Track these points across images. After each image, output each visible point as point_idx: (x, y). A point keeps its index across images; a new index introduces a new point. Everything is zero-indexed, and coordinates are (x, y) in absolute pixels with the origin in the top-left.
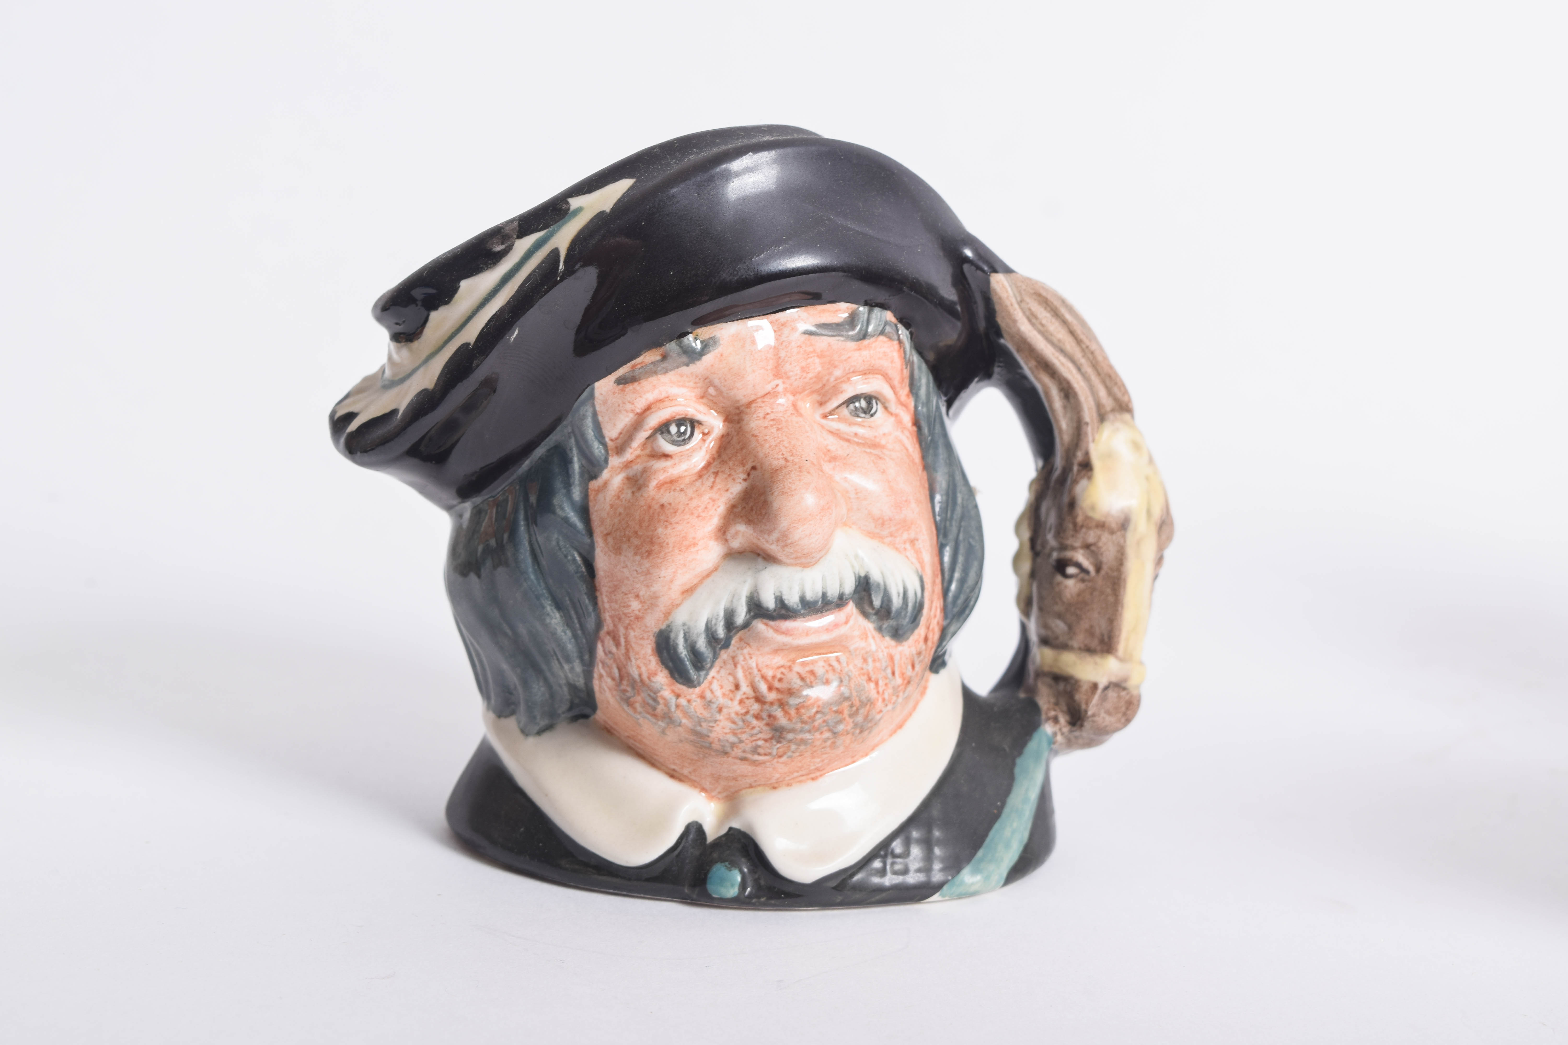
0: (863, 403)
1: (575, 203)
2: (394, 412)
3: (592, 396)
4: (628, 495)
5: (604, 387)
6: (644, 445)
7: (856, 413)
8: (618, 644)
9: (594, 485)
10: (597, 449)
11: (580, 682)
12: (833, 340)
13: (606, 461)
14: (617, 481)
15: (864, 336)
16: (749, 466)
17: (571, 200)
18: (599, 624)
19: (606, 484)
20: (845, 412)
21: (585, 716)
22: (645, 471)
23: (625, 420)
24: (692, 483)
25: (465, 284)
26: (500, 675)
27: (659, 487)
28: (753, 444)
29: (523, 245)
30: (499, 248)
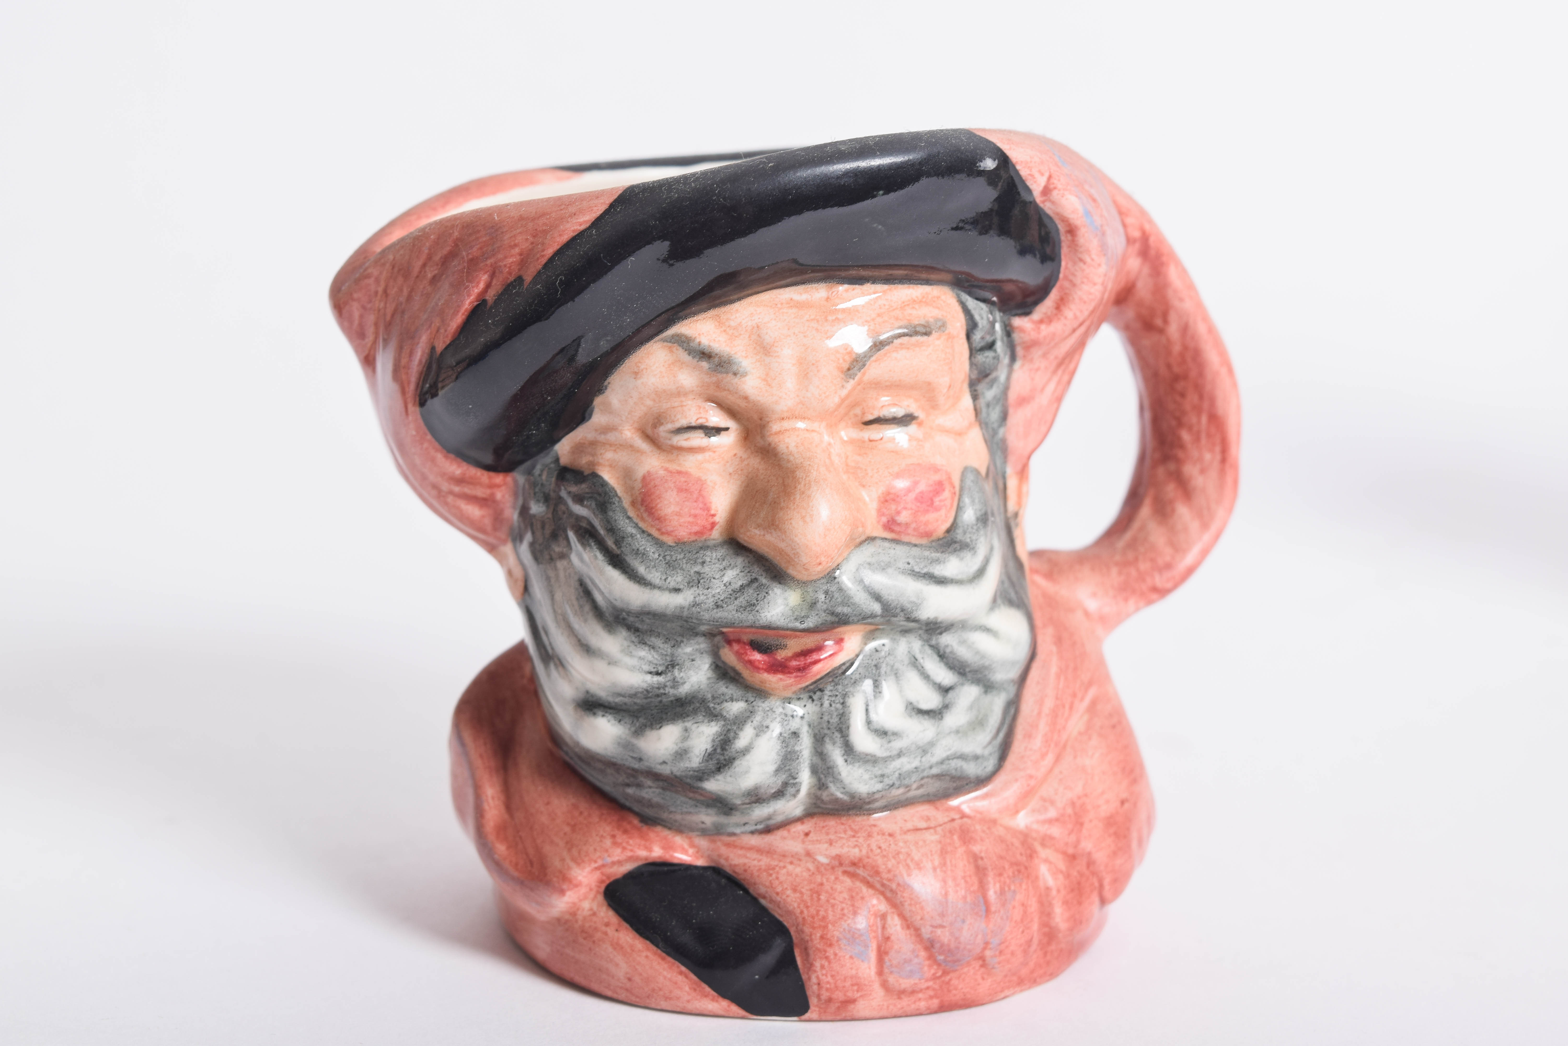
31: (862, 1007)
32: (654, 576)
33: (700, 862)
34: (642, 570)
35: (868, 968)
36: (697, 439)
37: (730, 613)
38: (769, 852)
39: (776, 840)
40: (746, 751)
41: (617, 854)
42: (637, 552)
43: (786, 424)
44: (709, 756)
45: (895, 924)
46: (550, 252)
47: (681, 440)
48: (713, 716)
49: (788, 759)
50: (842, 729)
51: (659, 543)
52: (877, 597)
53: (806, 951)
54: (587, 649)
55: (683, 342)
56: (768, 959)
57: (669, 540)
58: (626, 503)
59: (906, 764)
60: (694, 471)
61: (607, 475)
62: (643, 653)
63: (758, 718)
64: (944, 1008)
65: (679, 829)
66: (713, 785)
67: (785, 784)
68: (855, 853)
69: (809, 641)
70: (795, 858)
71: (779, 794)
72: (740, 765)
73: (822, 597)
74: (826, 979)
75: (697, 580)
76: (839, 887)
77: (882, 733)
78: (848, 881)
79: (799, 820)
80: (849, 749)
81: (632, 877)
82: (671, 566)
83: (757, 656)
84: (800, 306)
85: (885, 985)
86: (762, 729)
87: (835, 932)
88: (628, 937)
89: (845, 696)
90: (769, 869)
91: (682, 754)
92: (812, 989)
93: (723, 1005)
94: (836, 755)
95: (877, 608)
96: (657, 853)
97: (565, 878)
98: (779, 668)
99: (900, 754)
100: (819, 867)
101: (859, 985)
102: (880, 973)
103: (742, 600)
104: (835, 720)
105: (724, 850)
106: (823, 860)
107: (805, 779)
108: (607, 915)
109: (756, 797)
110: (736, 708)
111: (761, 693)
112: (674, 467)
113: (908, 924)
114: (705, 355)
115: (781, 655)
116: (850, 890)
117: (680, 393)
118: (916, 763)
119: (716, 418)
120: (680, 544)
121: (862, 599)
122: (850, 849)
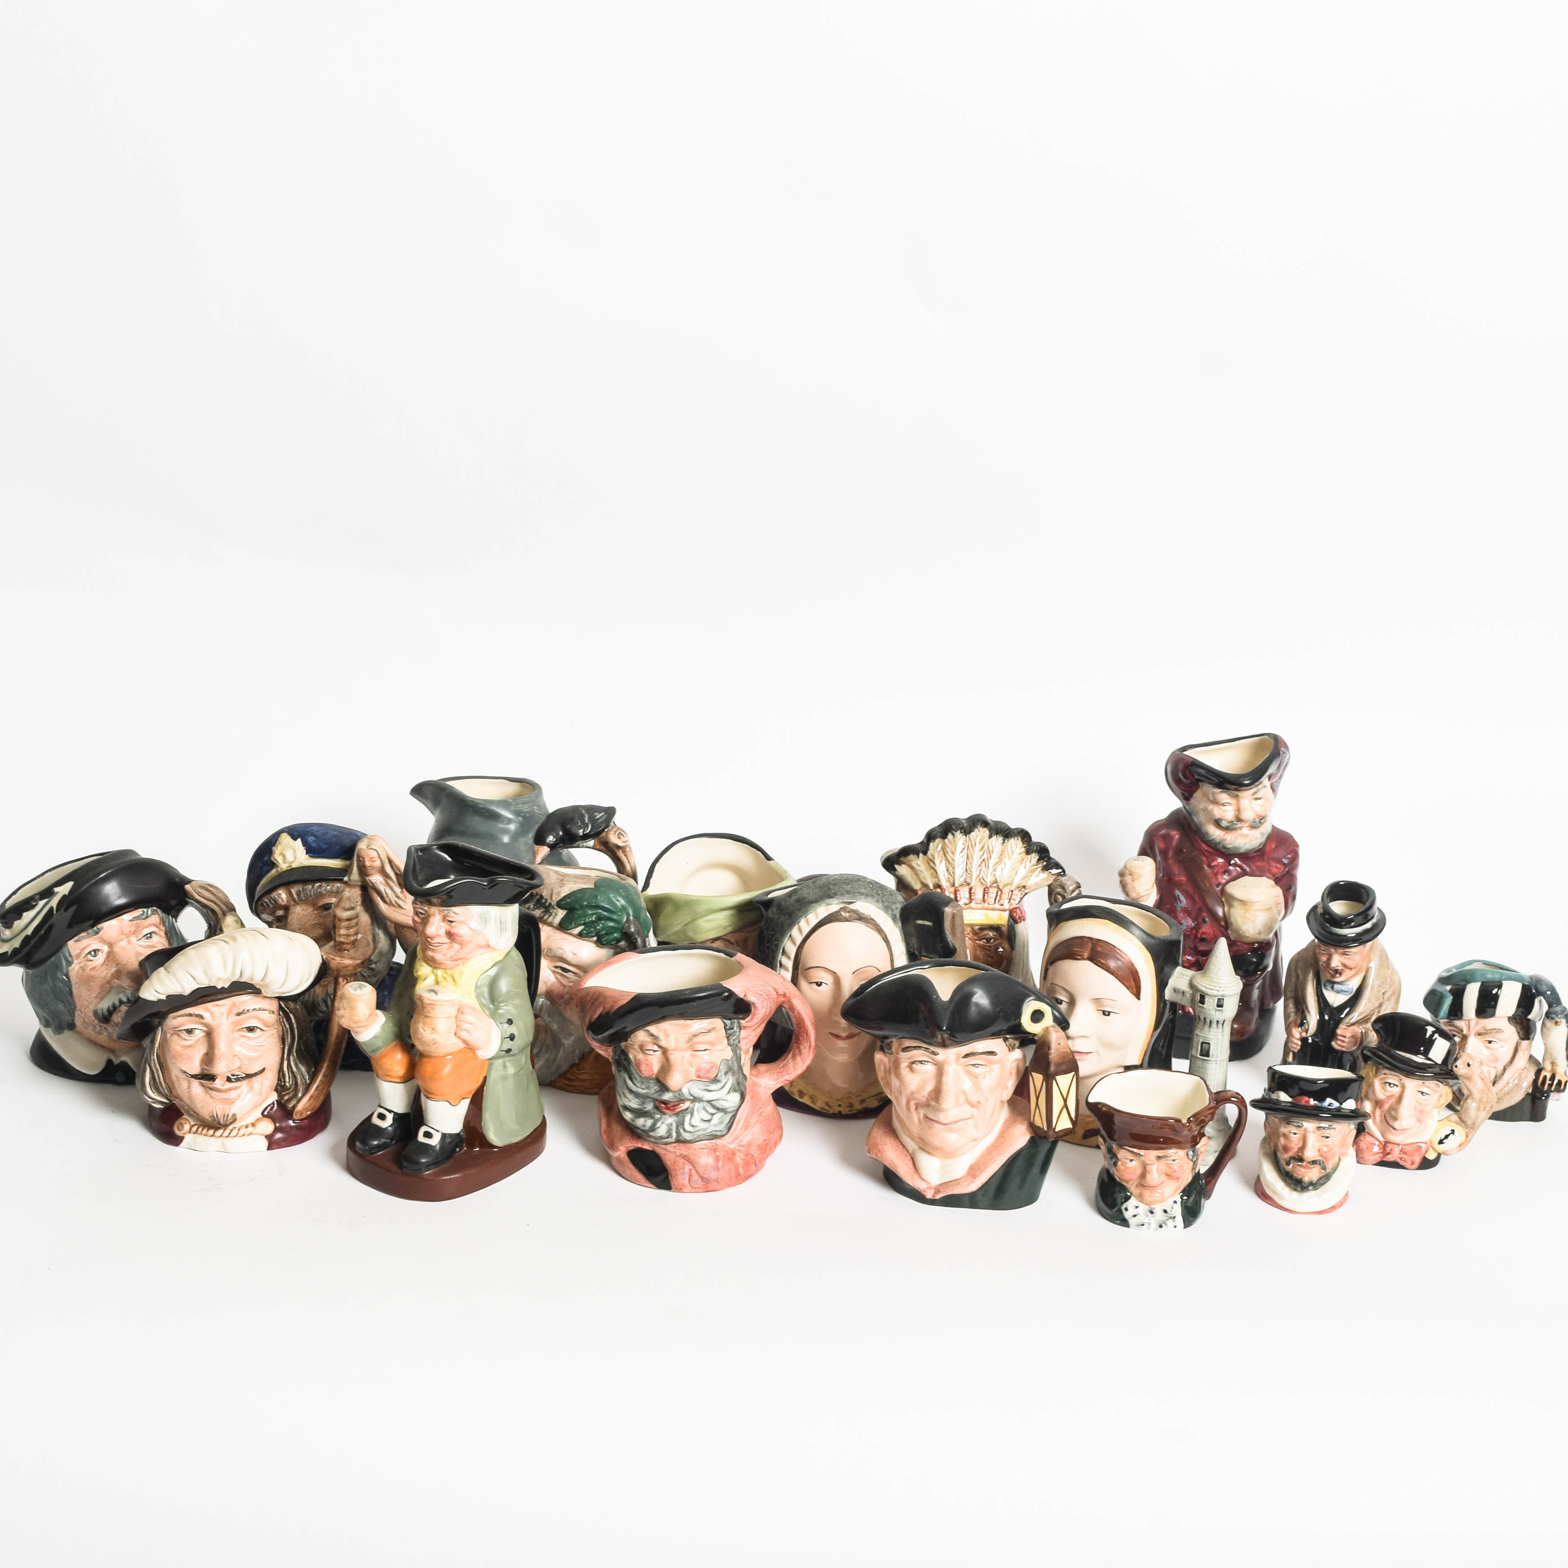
0: (149, 935)
1: (56, 889)
2: (7, 952)
3: (67, 945)
4: (81, 972)
5: (71, 943)
6: (84, 957)
7: (147, 939)
8: (82, 1013)
9: (70, 968)
10: (70, 959)
11: (71, 1022)
12: (138, 921)
13: (73, 961)
14: (77, 968)
15: (147, 917)
16: (117, 963)
17: (55, 889)
18: (75, 1007)
19: (73, 969)
20: (144, 938)
21: (73, 1029)
22: (85, 965)
23: (77, 951)
24: (100, 968)
25: (24, 914)
26: (44, 1017)
27: (90, 970)
28: (117, 956)
29: (42, 903)
30: (34, 903)
31: (685, 1190)
32: (638, 1085)
33: (650, 1149)
34: (636, 1082)
35: (686, 1182)
36: (652, 1052)
37: (655, 1096)
38: (665, 1150)
39: (667, 1147)
40: (659, 1128)
41: (630, 1145)
42: (635, 1078)
43: (672, 1052)
44: (651, 1127)
45: (693, 1171)
46: (616, 1008)
47: (647, 1052)
48: (652, 1118)
49: (669, 1131)
50: (683, 1124)
51: (640, 1076)
52: (692, 1095)
53: (671, 1176)
54: (626, 1097)
55: (648, 1031)
56: (662, 1177)
57: (643, 1076)
58: (634, 1064)
59: (700, 1133)
60: (650, 1060)
61: (631, 1056)
62: (637, 1100)
63: (662, 1120)
64: (707, 1191)
65: (646, 1140)
66: (651, 1134)
67: (669, 1136)
68: (685, 1153)
69: (676, 1103)
70: (671, 1153)
71: (668, 1138)
72: (657, 1131)
73: (677, 1095)
74: (676, 1183)
75: (648, 1088)
76: (681, 1161)
77: (693, 1126)
78: (683, 1160)
79: (674, 1143)
80: (684, 1130)
81: (633, 1150)
82: (642, 1083)
83: (663, 1105)
84: (677, 1024)
85: (691, 1186)
86: (663, 1123)
87: (678, 1173)
88: (631, 1166)
89: (685, 1116)
90: (665, 1154)
91: (644, 1126)
92: (672, 1185)
93: (651, 1186)
94: (682, 1131)
95: (692, 1098)
96: (640, 1146)
97: (618, 1148)
98: (668, 1109)
99: (698, 1131)
100: (677, 1155)
101: (683, 1185)
102: (689, 1183)
103: (658, 1094)
104: (681, 1122)
105: (656, 1148)
106: (678, 1154)
107: (674, 1134)
108: (627, 1159)
109: (662, 1138)
110: (658, 1116)
111: (664, 1114)
112: (646, 1058)
113: (697, 1172)
114: (652, 1035)
115: (669, 1106)
116: (683, 1162)
117: (647, 1042)
118: (702, 1133)
119: (656, 1048)
120: (646, 1077)
121: (687, 1096)
122: (684, 1152)
